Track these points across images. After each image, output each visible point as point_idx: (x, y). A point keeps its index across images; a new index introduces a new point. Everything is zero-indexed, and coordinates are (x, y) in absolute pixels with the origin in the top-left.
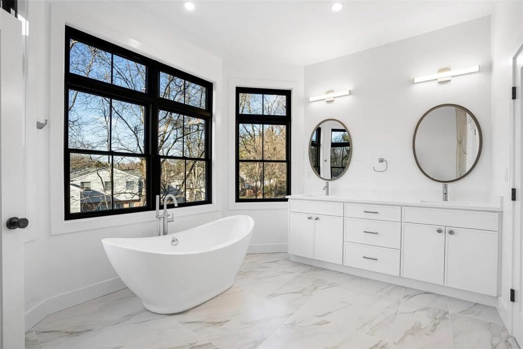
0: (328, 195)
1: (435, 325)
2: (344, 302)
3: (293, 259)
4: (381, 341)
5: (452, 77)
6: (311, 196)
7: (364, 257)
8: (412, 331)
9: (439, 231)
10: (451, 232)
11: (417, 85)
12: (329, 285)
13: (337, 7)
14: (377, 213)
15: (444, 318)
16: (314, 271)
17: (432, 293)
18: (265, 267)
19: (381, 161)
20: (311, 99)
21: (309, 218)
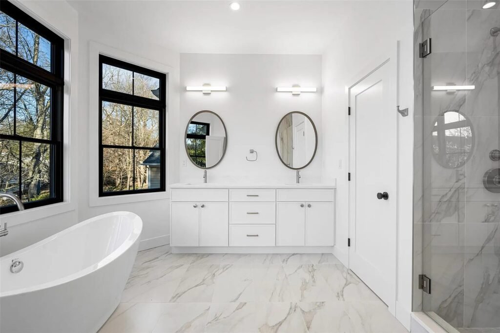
0: (206, 182)
1: (313, 277)
2: (245, 280)
3: (175, 251)
4: (291, 303)
5: (301, 92)
6: (189, 184)
7: (248, 236)
8: (304, 287)
9: (302, 206)
10: (309, 206)
11: (278, 93)
12: (224, 268)
13: (235, 7)
14: (257, 196)
15: (314, 270)
16: (201, 258)
17: (297, 254)
18: (148, 268)
19: (252, 152)
20: (188, 89)
21: (195, 207)
